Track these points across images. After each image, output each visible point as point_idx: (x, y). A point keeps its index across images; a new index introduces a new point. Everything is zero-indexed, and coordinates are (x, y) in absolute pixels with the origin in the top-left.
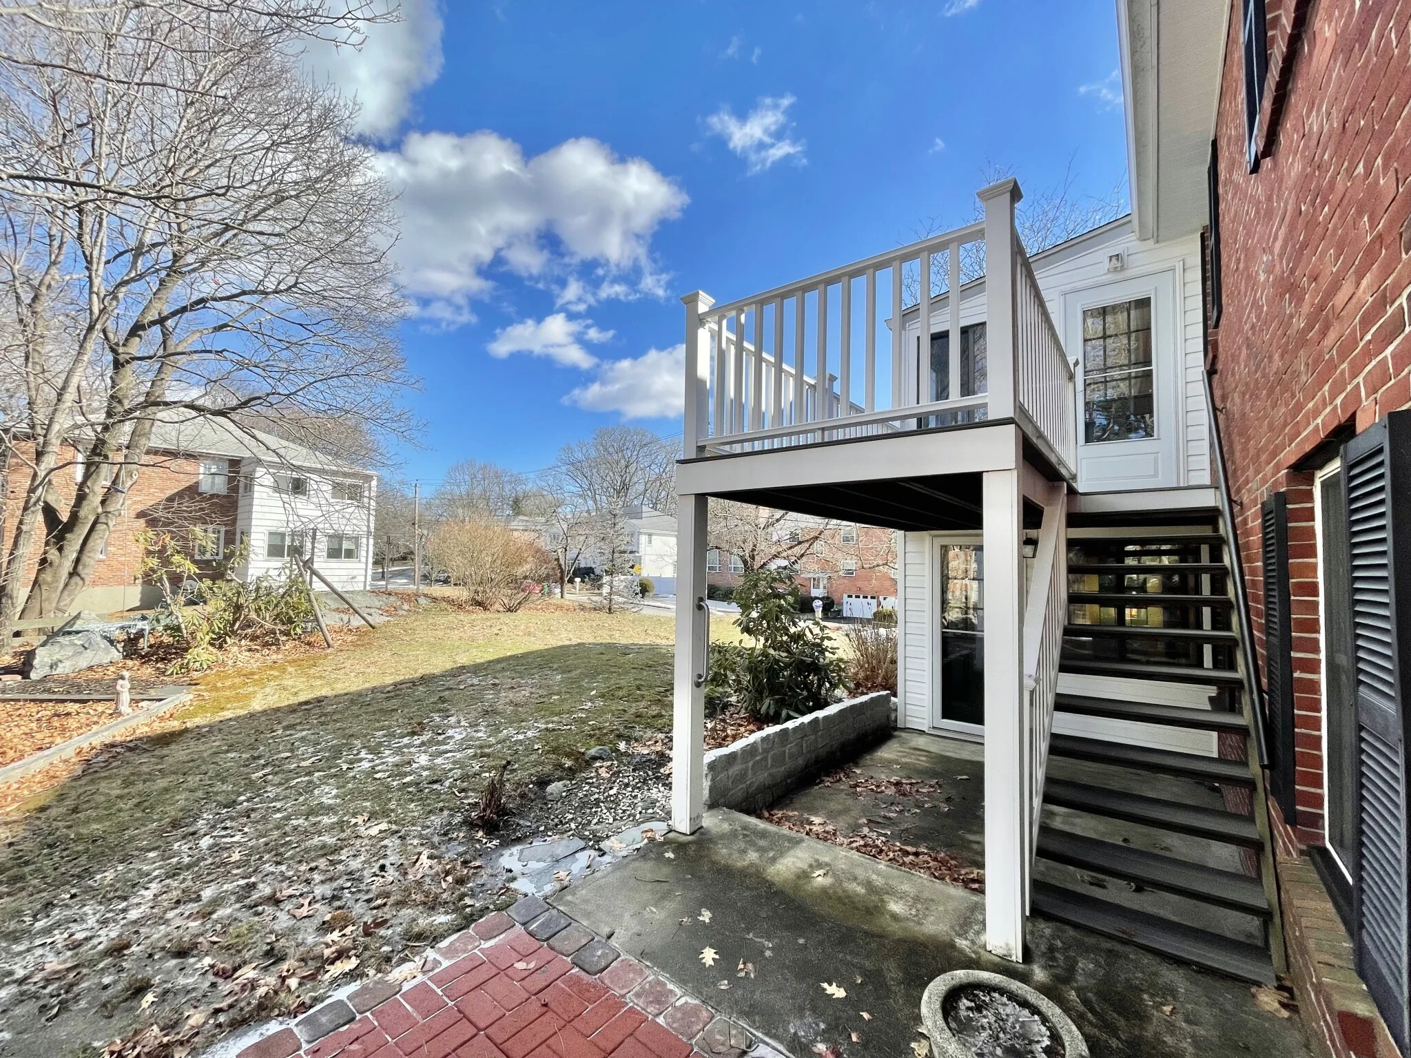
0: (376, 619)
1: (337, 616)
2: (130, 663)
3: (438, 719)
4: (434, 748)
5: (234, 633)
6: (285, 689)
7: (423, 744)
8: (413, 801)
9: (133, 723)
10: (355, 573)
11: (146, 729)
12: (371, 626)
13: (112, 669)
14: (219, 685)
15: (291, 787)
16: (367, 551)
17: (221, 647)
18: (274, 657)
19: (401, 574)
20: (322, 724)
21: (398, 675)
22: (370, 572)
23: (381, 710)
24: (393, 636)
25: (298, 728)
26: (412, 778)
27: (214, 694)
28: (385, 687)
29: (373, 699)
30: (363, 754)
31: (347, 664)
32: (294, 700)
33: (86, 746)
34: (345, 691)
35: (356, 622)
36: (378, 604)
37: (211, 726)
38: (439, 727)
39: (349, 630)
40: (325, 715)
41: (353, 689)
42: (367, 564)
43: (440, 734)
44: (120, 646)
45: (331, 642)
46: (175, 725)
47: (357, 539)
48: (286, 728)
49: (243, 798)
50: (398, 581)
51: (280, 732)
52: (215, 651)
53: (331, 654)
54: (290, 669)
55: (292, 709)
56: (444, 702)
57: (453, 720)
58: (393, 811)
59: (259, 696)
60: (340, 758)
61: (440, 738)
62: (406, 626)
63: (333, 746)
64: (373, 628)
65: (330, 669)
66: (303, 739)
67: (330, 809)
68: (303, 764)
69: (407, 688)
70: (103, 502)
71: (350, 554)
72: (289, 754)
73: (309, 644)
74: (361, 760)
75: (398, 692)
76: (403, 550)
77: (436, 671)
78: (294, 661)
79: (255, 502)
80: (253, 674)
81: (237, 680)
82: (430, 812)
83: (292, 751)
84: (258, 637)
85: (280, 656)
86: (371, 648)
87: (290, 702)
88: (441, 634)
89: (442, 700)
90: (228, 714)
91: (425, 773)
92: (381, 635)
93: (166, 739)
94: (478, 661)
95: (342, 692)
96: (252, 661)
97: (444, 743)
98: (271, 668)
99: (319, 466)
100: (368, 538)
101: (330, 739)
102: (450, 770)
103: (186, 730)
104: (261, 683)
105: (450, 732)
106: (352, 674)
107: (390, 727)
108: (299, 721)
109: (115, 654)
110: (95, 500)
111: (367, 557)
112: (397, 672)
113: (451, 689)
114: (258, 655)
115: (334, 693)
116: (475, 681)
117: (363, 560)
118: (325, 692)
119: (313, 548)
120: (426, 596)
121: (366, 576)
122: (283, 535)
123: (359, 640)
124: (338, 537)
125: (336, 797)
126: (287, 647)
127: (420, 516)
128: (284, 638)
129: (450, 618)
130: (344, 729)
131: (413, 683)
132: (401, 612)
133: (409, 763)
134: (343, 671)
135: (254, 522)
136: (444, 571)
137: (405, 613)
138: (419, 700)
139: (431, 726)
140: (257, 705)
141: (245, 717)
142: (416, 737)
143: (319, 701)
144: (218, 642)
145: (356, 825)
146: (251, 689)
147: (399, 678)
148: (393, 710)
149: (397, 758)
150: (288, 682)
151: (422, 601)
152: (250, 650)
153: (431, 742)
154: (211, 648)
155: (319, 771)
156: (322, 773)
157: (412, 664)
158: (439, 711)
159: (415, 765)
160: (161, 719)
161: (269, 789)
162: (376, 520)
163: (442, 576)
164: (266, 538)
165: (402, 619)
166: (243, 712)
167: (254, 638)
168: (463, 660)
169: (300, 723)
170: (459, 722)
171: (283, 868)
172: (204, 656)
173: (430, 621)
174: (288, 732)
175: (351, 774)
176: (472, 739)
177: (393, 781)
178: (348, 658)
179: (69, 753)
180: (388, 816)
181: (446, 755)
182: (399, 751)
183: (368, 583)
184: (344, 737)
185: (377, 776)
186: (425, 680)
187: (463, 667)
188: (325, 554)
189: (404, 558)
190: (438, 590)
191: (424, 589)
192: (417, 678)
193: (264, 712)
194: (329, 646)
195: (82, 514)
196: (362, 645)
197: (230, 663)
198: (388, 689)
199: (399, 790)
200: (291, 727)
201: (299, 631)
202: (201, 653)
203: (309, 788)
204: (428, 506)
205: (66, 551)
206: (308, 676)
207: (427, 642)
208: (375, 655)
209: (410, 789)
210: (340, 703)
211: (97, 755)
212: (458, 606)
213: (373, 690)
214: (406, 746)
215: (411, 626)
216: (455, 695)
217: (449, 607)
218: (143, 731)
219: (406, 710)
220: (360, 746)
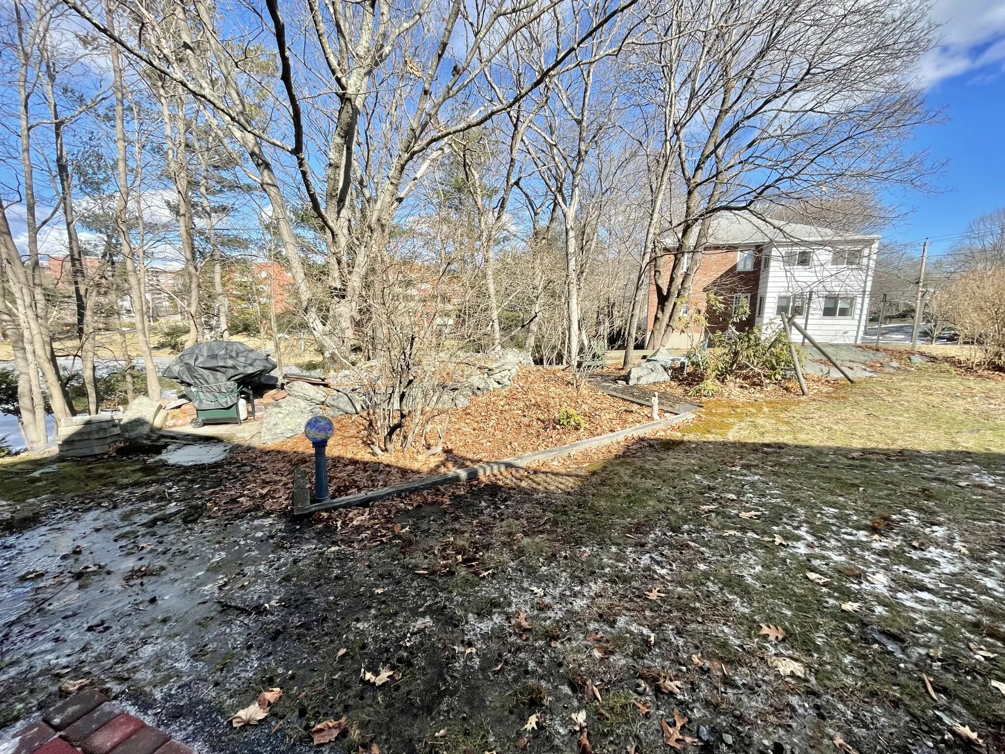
0: (858, 373)
1: (818, 366)
2: (673, 383)
3: (916, 522)
4: (902, 568)
5: (732, 371)
6: (755, 427)
7: (885, 553)
8: (850, 651)
9: (657, 427)
10: (848, 328)
11: (662, 433)
12: (849, 380)
13: (664, 386)
14: (713, 411)
15: (724, 538)
16: (861, 310)
17: (723, 381)
18: (758, 395)
19: (898, 330)
20: (775, 474)
21: (869, 440)
22: (862, 328)
23: (838, 479)
24: (872, 394)
25: (753, 470)
26: (856, 606)
27: (709, 418)
28: (851, 451)
29: (833, 462)
30: (803, 532)
31: (816, 416)
32: (759, 440)
33: (630, 435)
34: (807, 444)
35: (835, 374)
36: (863, 358)
37: (697, 444)
38: (915, 534)
39: (827, 381)
40: (781, 465)
41: (815, 443)
42: (860, 321)
43: (915, 548)
44: (670, 372)
45: (806, 390)
46: (677, 435)
47: (853, 299)
48: (744, 466)
49: (686, 527)
50: (894, 336)
51: (738, 469)
52: (719, 383)
53: (803, 402)
54: (766, 409)
55: (756, 448)
56: (929, 498)
57: (940, 532)
58: (818, 649)
59: (736, 427)
60: (777, 525)
61: (915, 555)
62: (890, 385)
63: (775, 506)
64: (852, 382)
65: (799, 416)
66: (753, 484)
67: (745, 592)
68: (744, 515)
69: (878, 460)
70: (682, 284)
71: (844, 312)
72: (734, 497)
73: (787, 389)
74: (799, 538)
75: (865, 463)
76: (902, 309)
77: (924, 449)
78: (771, 402)
79: (771, 274)
80: (738, 407)
81: (726, 410)
82: (873, 694)
83: (738, 494)
84: (749, 377)
85: (762, 396)
86: (844, 403)
87: (756, 441)
88: (936, 400)
89: (927, 494)
90: (710, 438)
91: (879, 610)
92: (859, 391)
93: (669, 445)
94: (995, 450)
95: (803, 444)
96: (741, 396)
97: (920, 565)
98: (752, 405)
99: (820, 239)
100: (863, 298)
101: (776, 497)
102: (924, 629)
103: (682, 442)
104: (740, 417)
105: (933, 553)
106: (818, 427)
107: (843, 507)
108: (756, 463)
109: (666, 377)
110: (679, 281)
111: (861, 315)
112: (869, 437)
113: (944, 481)
114: (746, 392)
115: (796, 443)
116: (988, 481)
117: (857, 317)
118: (787, 439)
119: (809, 307)
120: (922, 354)
121: (858, 332)
122: (788, 298)
123: (834, 392)
124: (832, 299)
125: (757, 578)
126: (769, 389)
127: (926, 274)
128: (768, 381)
129: (954, 382)
130: (794, 489)
131: (888, 456)
132: (887, 370)
133: (858, 577)
134: (810, 421)
135: (769, 290)
136: (950, 329)
137: (892, 371)
138: (892, 483)
139: (903, 530)
140: (732, 436)
141: (720, 443)
142: (876, 537)
143: (780, 448)
144: (721, 377)
145: (765, 637)
146: (731, 420)
147: (871, 445)
148: (853, 485)
149: (843, 558)
150: (760, 421)
151: (916, 359)
152: (741, 387)
153: (897, 556)
154: (717, 381)
155: (753, 531)
156: (756, 536)
157: (891, 432)
158: (920, 509)
159: (865, 585)
160: (673, 429)
161: (708, 529)
162: (873, 282)
163: (947, 334)
164: (776, 301)
165: (888, 376)
166: (720, 439)
167: (745, 378)
168: (969, 442)
169: (757, 466)
170: (951, 540)
171: (681, 642)
172: (711, 387)
173: (924, 383)
174: (744, 471)
175: (782, 554)
176: (972, 583)
177: (830, 595)
178: (819, 409)
179: (621, 438)
180: (809, 653)
181: (921, 594)
182: (848, 548)
183: (859, 338)
184: (789, 499)
185: (812, 576)
186: (904, 456)
187: (968, 454)
188: (822, 313)
189: (903, 316)
190: (938, 349)
191: (922, 346)
192: (893, 451)
193: (734, 444)
194: (804, 394)
195: (672, 290)
196: (836, 398)
197: (726, 394)
198: (855, 455)
199: (833, 616)
200: (747, 467)
201: (779, 378)
202: (710, 384)
203: (737, 547)
204: (938, 264)
205: (666, 311)
206: (778, 419)
207: (916, 408)
208: (846, 412)
209: (851, 627)
210: (798, 456)
211: (633, 444)
212: (967, 368)
213: (837, 451)
214: (859, 544)
215: (897, 385)
216: (949, 493)
217: (952, 369)
218: (661, 434)
219: (870, 491)
220: (803, 517)
